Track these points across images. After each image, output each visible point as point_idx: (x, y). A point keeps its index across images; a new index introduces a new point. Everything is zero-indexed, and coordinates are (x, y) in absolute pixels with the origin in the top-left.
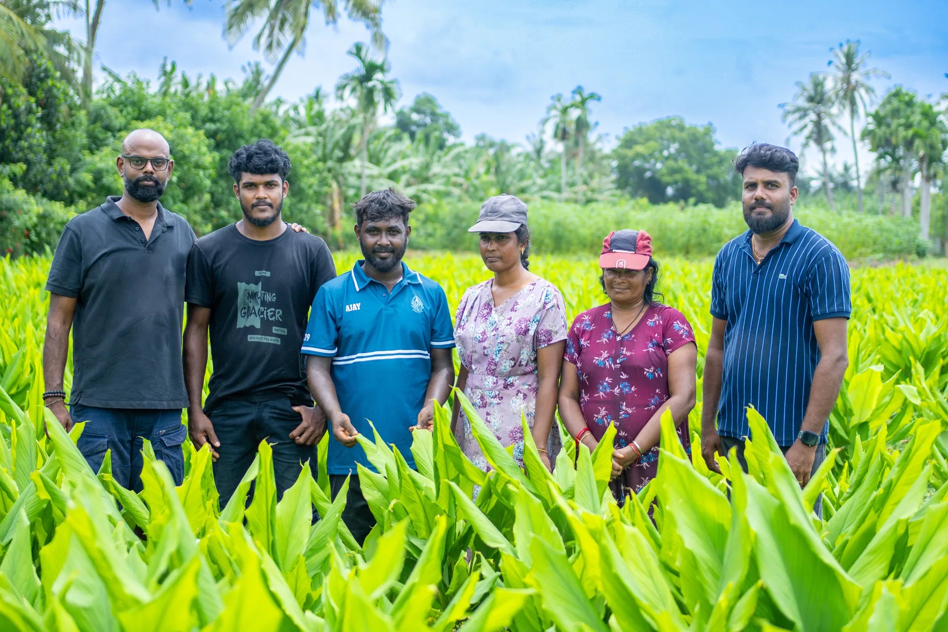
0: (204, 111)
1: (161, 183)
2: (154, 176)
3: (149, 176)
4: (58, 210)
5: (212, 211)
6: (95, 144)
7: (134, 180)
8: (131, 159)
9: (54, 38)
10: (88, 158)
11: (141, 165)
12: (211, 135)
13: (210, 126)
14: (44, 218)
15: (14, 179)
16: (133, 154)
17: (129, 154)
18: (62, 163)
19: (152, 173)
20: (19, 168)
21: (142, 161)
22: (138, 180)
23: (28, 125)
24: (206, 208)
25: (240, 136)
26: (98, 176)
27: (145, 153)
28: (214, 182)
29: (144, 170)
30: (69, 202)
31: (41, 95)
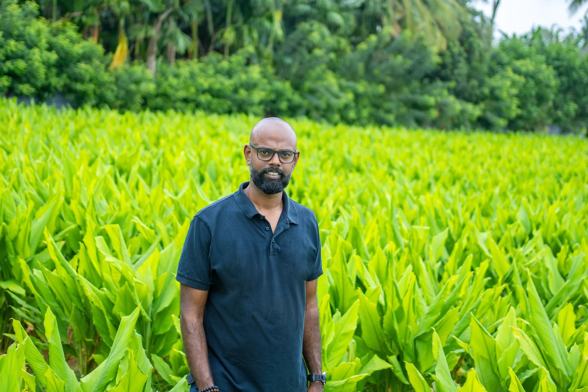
0: (554, 54)
1: (286, 175)
2: (281, 168)
3: (274, 168)
4: (470, 107)
5: (553, 111)
6: (492, 73)
7: (260, 171)
8: (258, 150)
9: (474, 13)
10: (487, 79)
11: (268, 156)
12: (556, 68)
13: (557, 63)
14: (463, 112)
15: (449, 90)
16: (261, 146)
17: (256, 145)
18: (474, 83)
19: (279, 165)
20: (452, 84)
21: (270, 152)
22: (265, 172)
23: (459, 62)
24: (549, 110)
25: (573, 69)
26: (492, 90)
27: (272, 145)
28: (556, 95)
29: (270, 162)
30: (476, 103)
31: (466, 45)
